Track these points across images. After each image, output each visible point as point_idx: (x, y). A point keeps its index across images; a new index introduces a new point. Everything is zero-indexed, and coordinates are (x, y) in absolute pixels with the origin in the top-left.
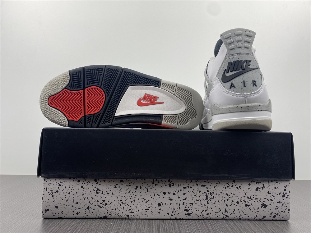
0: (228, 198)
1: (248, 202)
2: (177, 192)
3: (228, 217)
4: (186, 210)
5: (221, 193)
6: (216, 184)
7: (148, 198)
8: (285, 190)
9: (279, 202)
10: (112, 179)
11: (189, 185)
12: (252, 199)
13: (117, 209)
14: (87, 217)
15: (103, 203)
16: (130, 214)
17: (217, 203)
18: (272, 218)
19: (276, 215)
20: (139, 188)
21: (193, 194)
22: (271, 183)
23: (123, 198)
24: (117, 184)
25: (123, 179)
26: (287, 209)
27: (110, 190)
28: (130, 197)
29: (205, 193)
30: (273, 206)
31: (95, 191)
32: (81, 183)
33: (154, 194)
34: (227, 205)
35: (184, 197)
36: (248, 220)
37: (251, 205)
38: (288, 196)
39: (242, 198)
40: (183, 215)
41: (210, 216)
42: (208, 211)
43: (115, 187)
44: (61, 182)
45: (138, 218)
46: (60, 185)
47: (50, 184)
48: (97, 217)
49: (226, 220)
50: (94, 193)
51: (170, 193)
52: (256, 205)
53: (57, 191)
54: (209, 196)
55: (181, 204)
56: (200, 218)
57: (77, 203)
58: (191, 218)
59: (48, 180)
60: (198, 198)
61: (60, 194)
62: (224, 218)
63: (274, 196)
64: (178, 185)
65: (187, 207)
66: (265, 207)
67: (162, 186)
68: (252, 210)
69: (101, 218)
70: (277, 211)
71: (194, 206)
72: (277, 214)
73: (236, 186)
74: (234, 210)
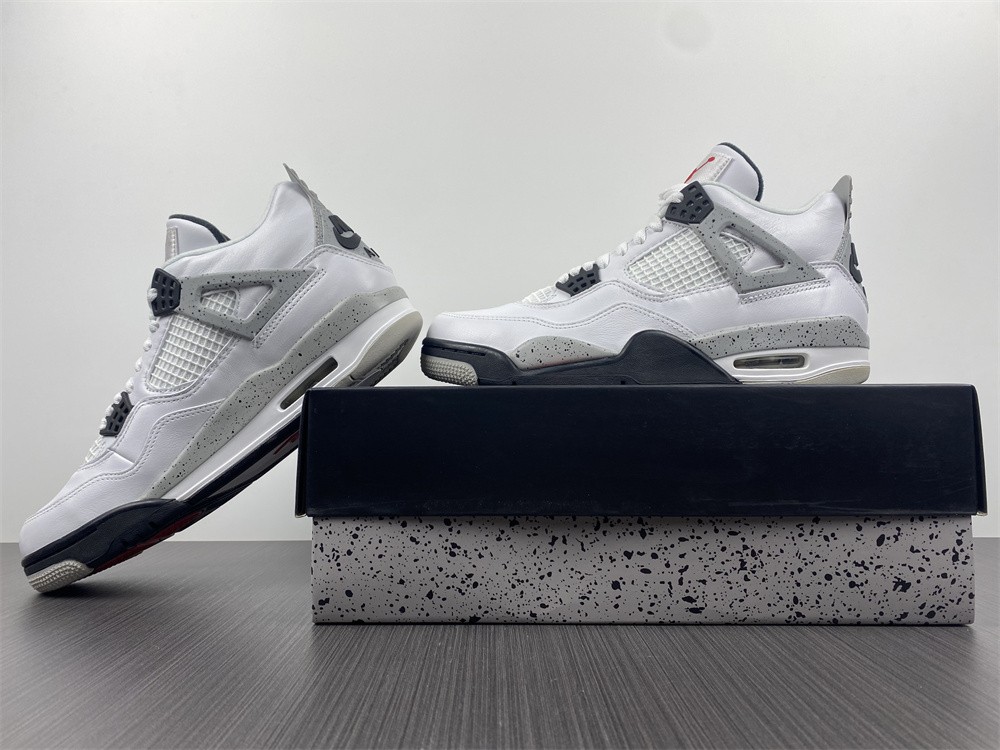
0: (802, 566)
1: (857, 576)
2: (663, 550)
3: (804, 616)
4: (689, 599)
5: (782, 551)
6: (769, 529)
7: (585, 567)
8: (959, 542)
9: (944, 576)
10: (487, 518)
11: (693, 531)
12: (866, 568)
13: (504, 597)
14: (427, 619)
15: (468, 582)
16: (539, 612)
17: (772, 580)
18: (923, 619)
19: (934, 609)
20: (559, 542)
21: (706, 558)
22: (918, 525)
23: (520, 568)
24: (503, 532)
25: (517, 519)
26: (967, 595)
27: (486, 548)
28: (539, 565)
29: (738, 552)
30: (927, 587)
31: (446, 548)
32: (410, 530)
33: (601, 557)
34: (798, 585)
35: (683, 563)
36: (859, 624)
37: (866, 582)
38: (967, 557)
39: (839, 564)
40: (681, 612)
41: (754, 616)
42: (748, 602)
43: (499, 539)
44: (358, 529)
45: (561, 620)
46: (355, 536)
47: (330, 532)
48: (453, 618)
49: (797, 624)
50: (444, 556)
51: (644, 553)
52: (879, 582)
53: (349, 553)
54: (750, 561)
55: (675, 584)
56: (726, 620)
57: (402, 582)
58: (704, 620)
59: (324, 524)
60: (720, 568)
61: (356, 559)
62: (793, 618)
63: (928, 560)
64: (665, 532)
65: (691, 591)
66: (904, 590)
67: (621, 534)
68: (867, 598)
69: (463, 622)
70: (937, 600)
71: (710, 588)
72: (938, 609)
73: (823, 534)
74: (819, 597)
